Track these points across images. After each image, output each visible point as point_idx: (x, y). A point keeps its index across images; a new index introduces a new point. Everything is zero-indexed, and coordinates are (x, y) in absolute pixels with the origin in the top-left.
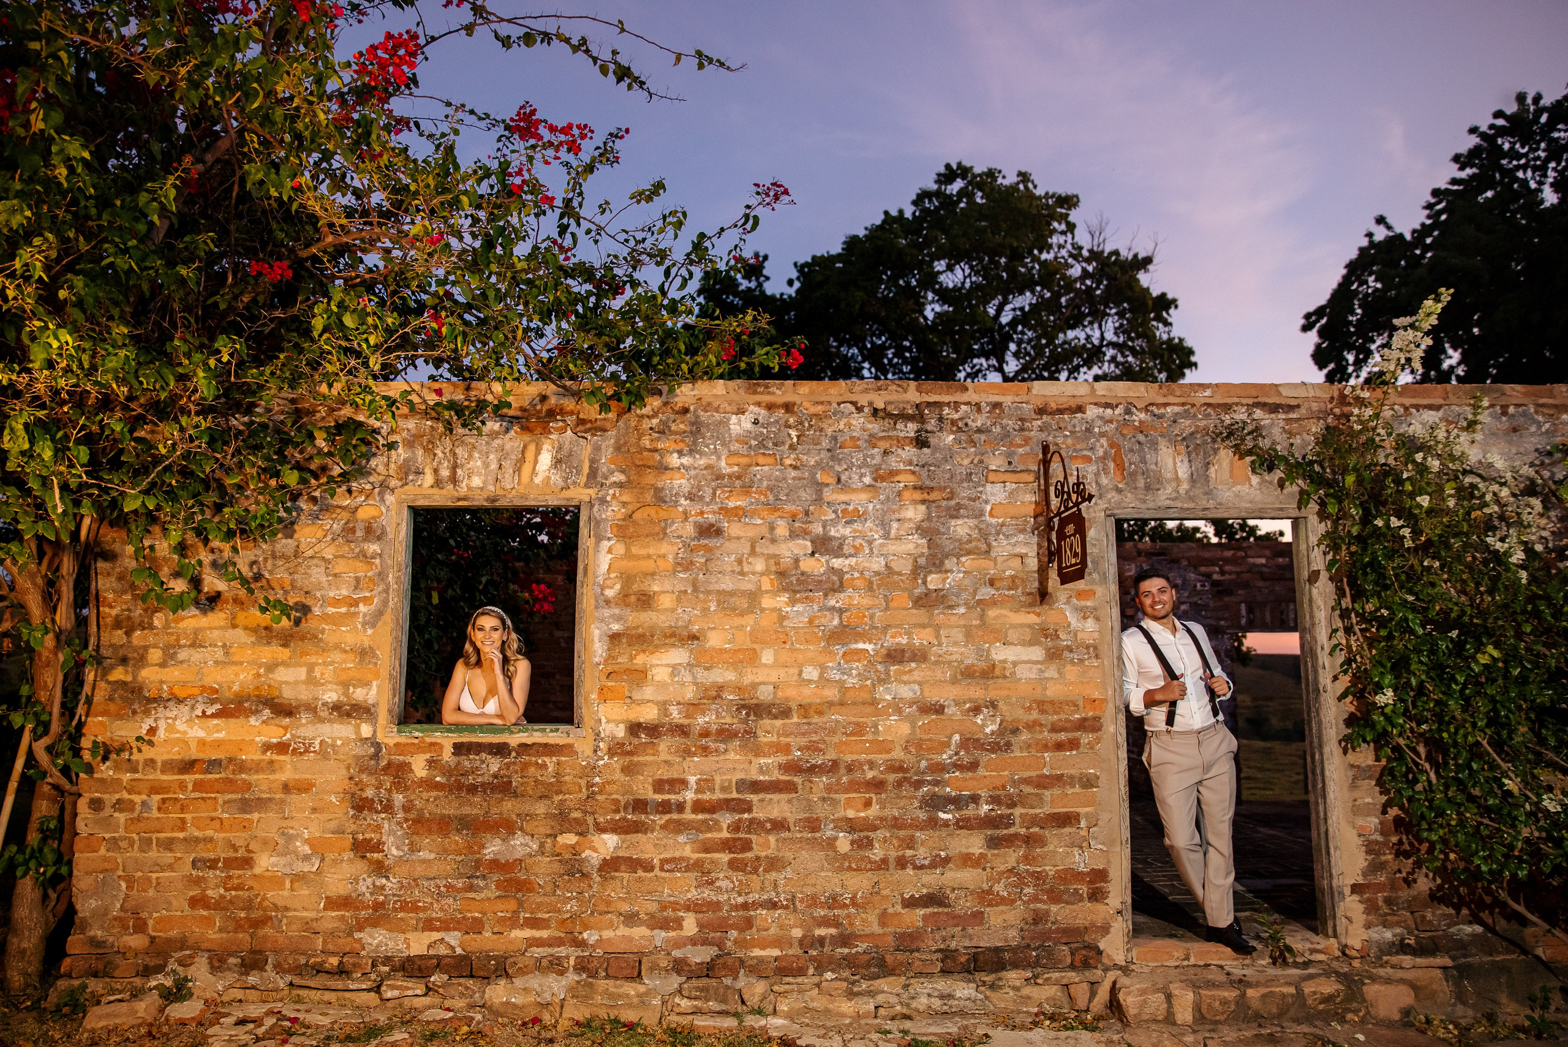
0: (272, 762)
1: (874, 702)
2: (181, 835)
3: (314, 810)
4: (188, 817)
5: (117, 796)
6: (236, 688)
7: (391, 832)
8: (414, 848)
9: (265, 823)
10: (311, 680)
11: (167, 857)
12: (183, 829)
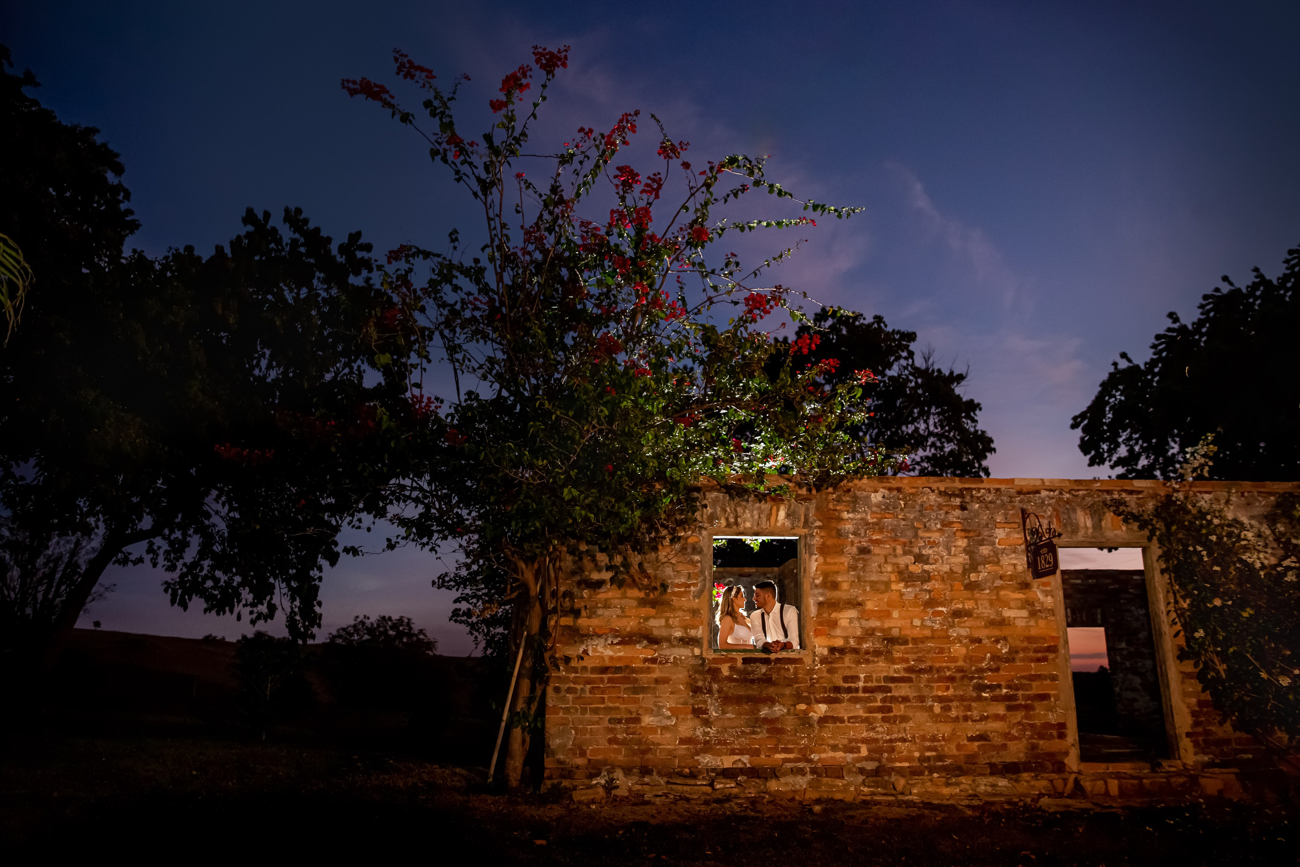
0: (649, 668)
1: (948, 637)
2: (602, 706)
3: (672, 693)
4: (606, 696)
5: (568, 686)
6: (628, 629)
7: (712, 704)
8: (724, 712)
9: (646, 700)
10: (668, 626)
11: (595, 717)
12: (603, 703)
